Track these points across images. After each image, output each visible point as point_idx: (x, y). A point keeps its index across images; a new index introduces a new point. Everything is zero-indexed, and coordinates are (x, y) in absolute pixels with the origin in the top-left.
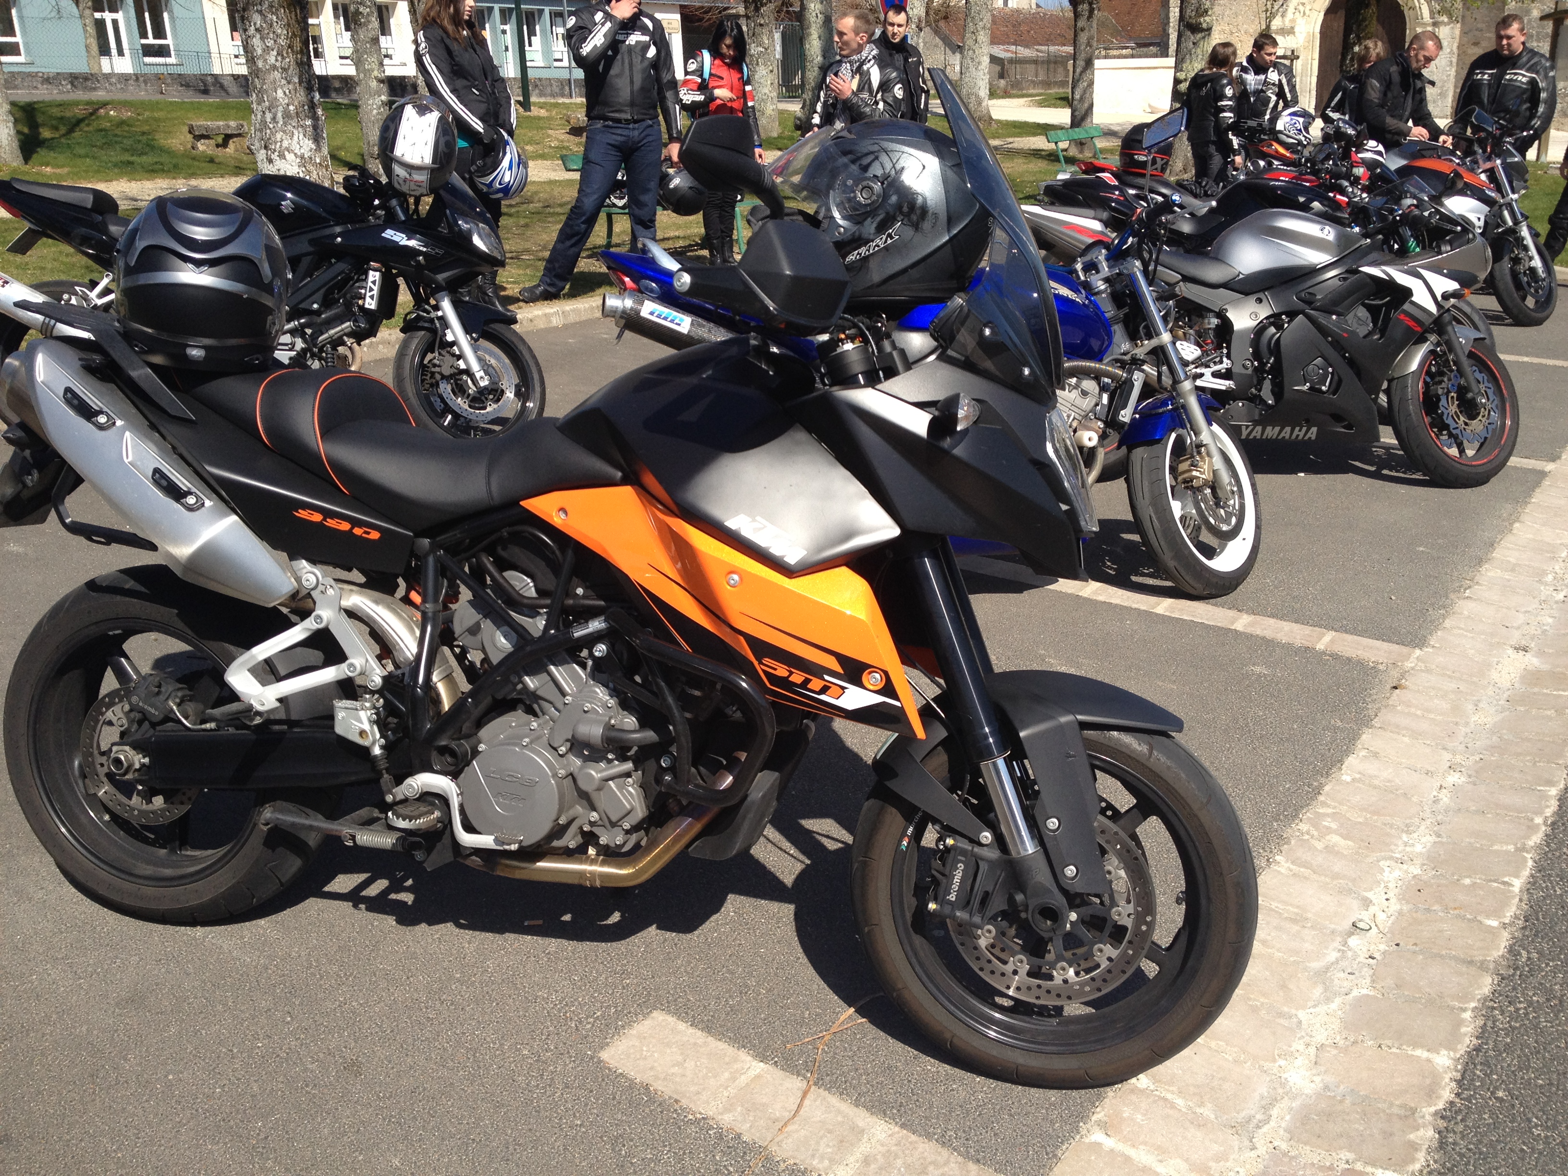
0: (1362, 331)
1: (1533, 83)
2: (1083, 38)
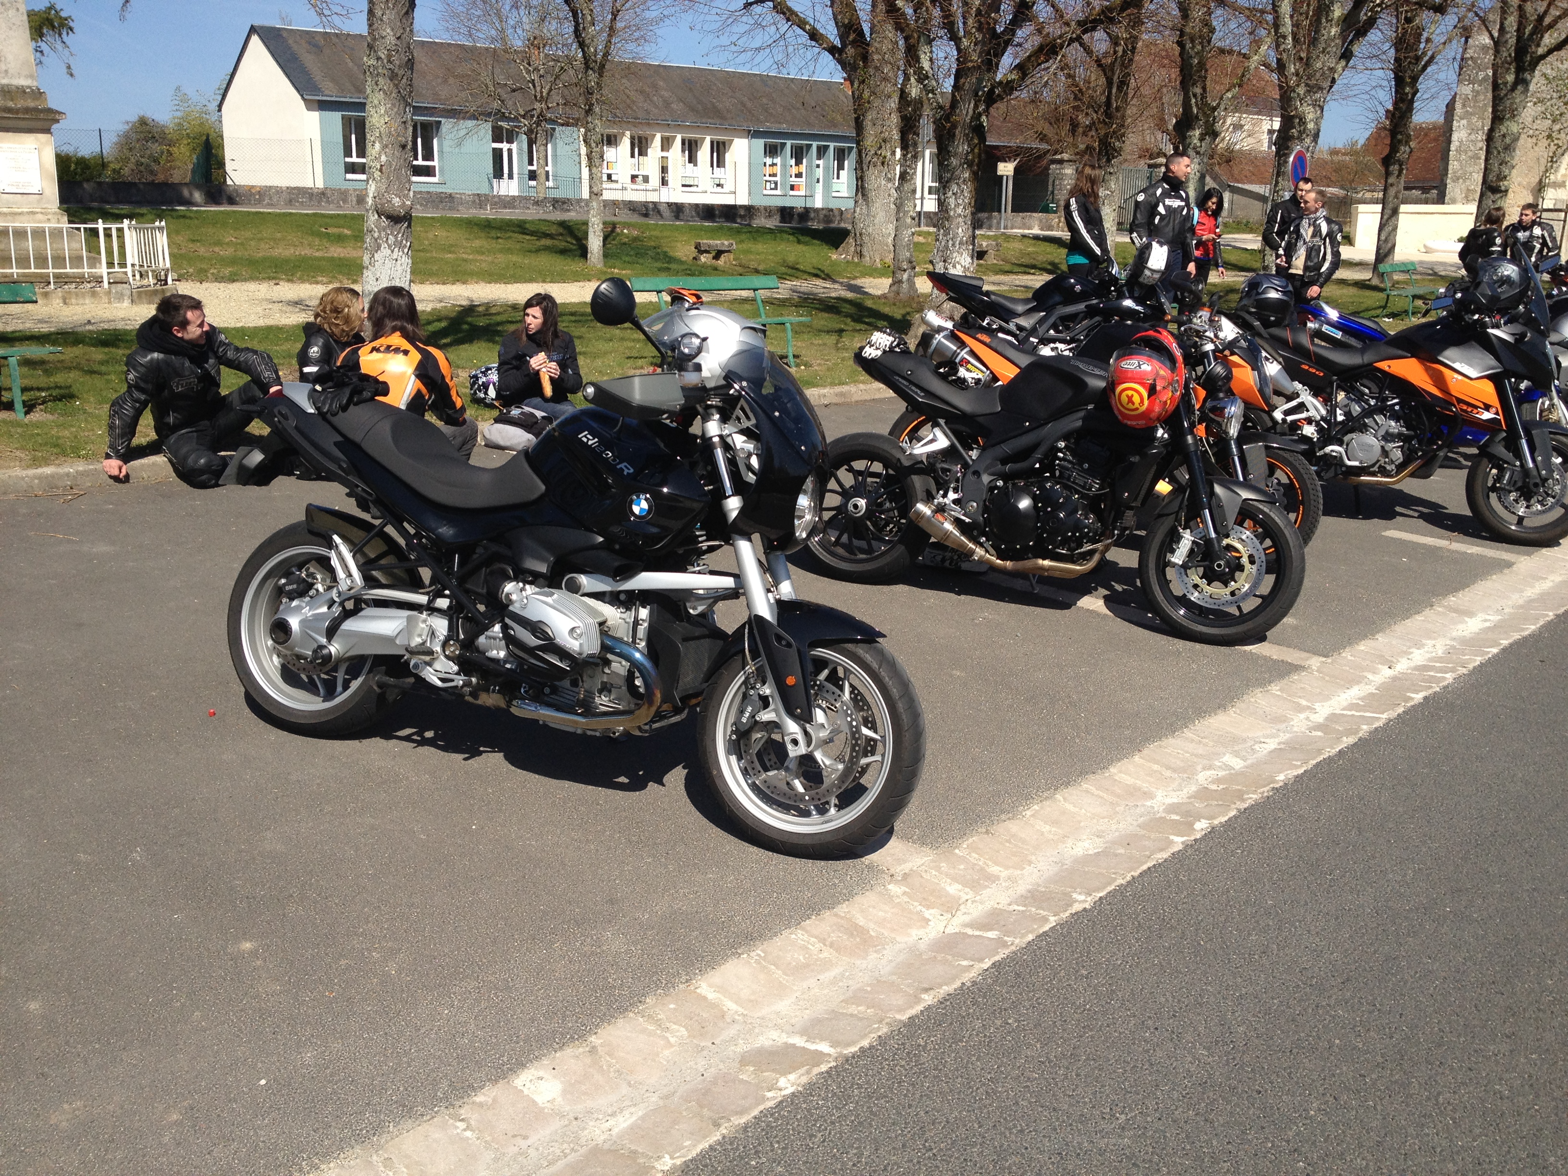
2: (1392, 191)
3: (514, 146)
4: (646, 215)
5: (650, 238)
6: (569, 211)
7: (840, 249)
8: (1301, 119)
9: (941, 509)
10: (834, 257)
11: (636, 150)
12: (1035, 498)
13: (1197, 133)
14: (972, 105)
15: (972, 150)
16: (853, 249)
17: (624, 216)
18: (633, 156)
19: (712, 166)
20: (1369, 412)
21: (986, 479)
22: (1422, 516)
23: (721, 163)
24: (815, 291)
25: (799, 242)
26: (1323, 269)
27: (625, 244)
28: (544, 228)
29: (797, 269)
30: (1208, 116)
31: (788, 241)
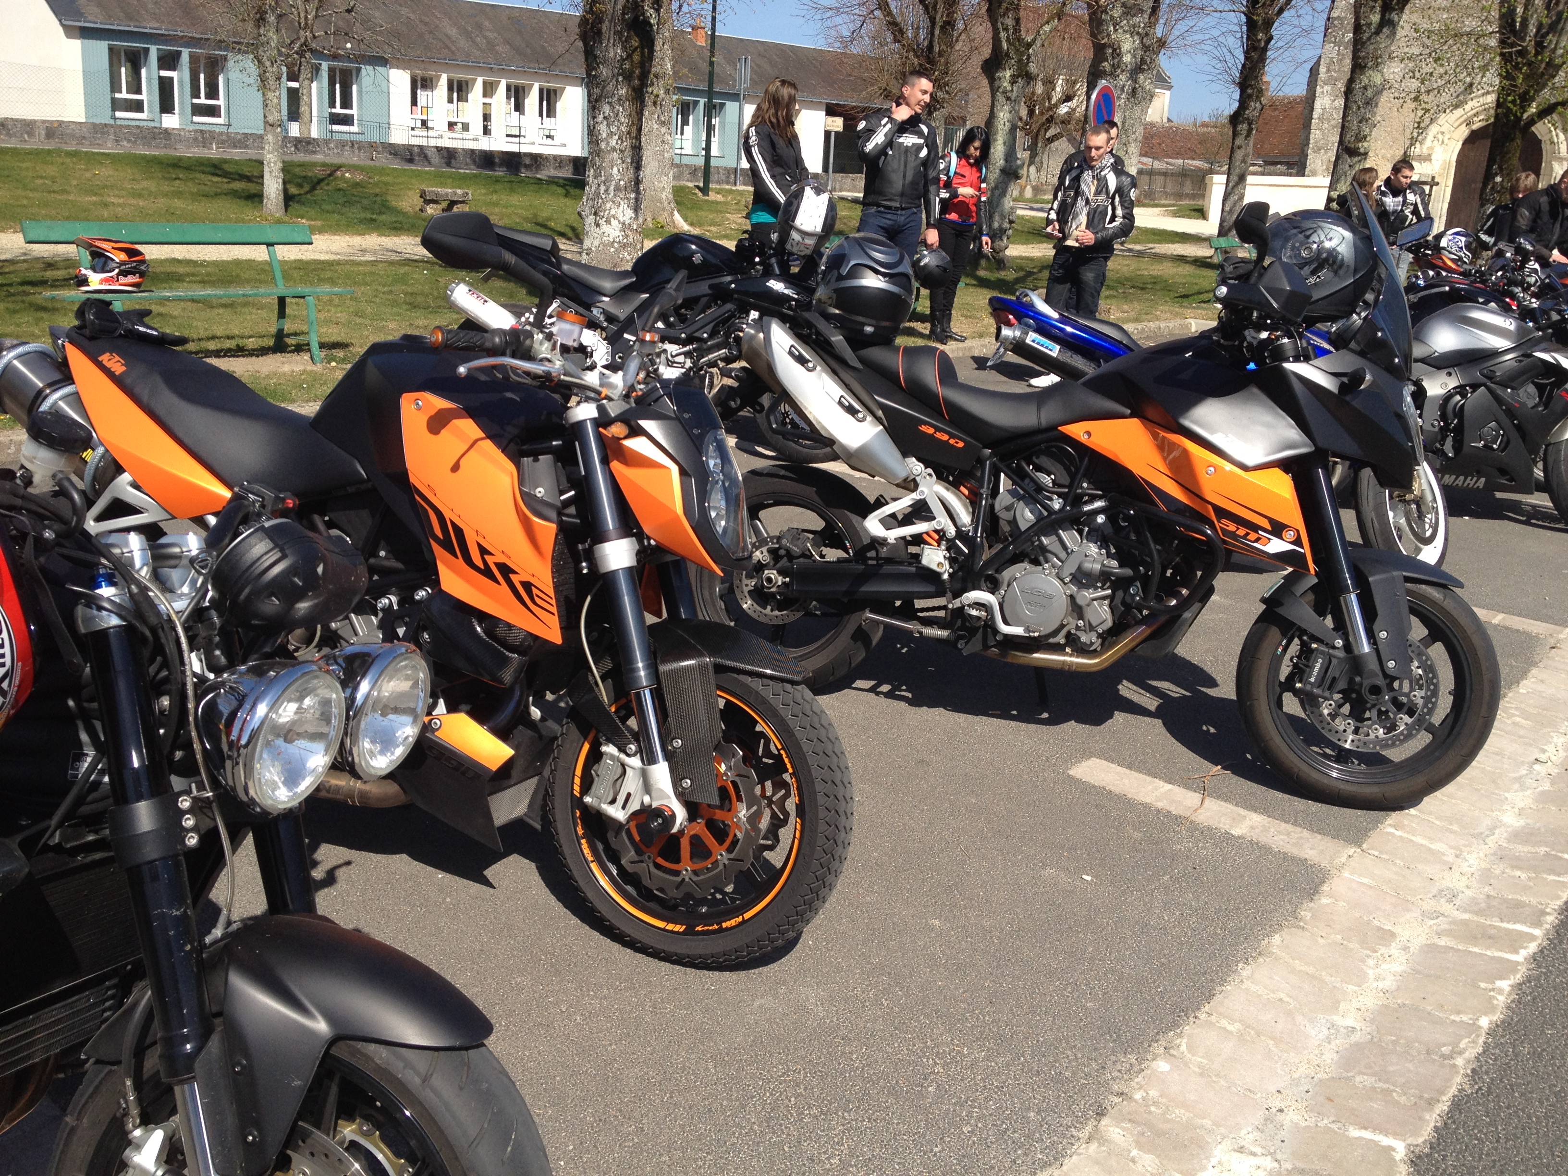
0: (1530, 404)
2: (1239, 155)
3: (313, 86)
5: (377, 184)
8: (1115, 50)
11: (455, 95)
13: (1008, 74)
18: (450, 101)
19: (541, 115)
20: (1050, 524)
23: (551, 113)
30: (1022, 54)
31: (553, 194)
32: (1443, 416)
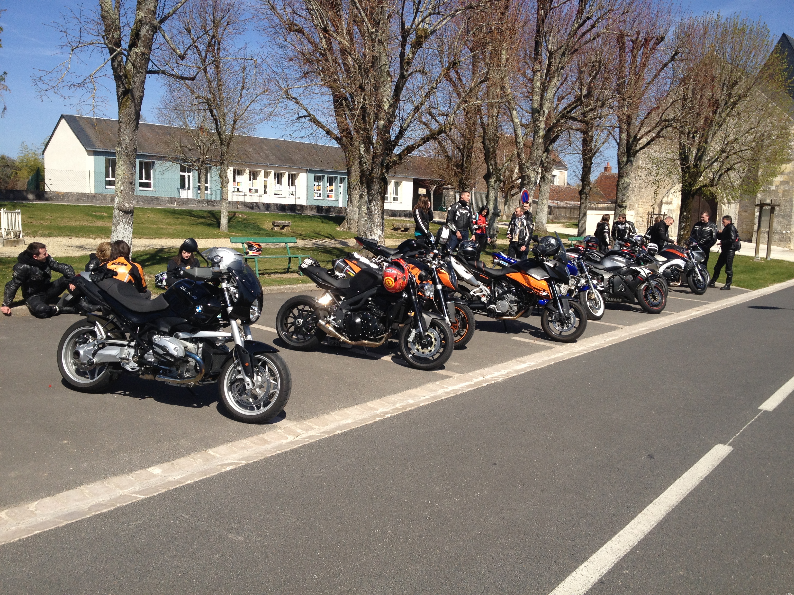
0: (631, 280)
1: (711, 230)
2: (583, 206)
3: (191, 174)
4: (252, 208)
5: (252, 219)
6: (215, 206)
7: (341, 226)
9: (328, 322)
10: (338, 229)
11: (252, 177)
12: (361, 318)
13: (493, 180)
14: (380, 170)
15: (381, 188)
16: (346, 226)
17: (242, 209)
18: (250, 180)
19: (289, 185)
20: (505, 292)
21: (344, 311)
22: (531, 333)
23: (293, 184)
24: (325, 244)
25: (322, 222)
26: (526, 239)
27: (239, 222)
28: (201, 214)
29: (320, 234)
30: (498, 173)
31: (318, 222)
32: (609, 284)
